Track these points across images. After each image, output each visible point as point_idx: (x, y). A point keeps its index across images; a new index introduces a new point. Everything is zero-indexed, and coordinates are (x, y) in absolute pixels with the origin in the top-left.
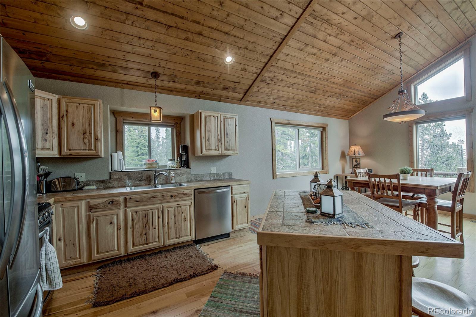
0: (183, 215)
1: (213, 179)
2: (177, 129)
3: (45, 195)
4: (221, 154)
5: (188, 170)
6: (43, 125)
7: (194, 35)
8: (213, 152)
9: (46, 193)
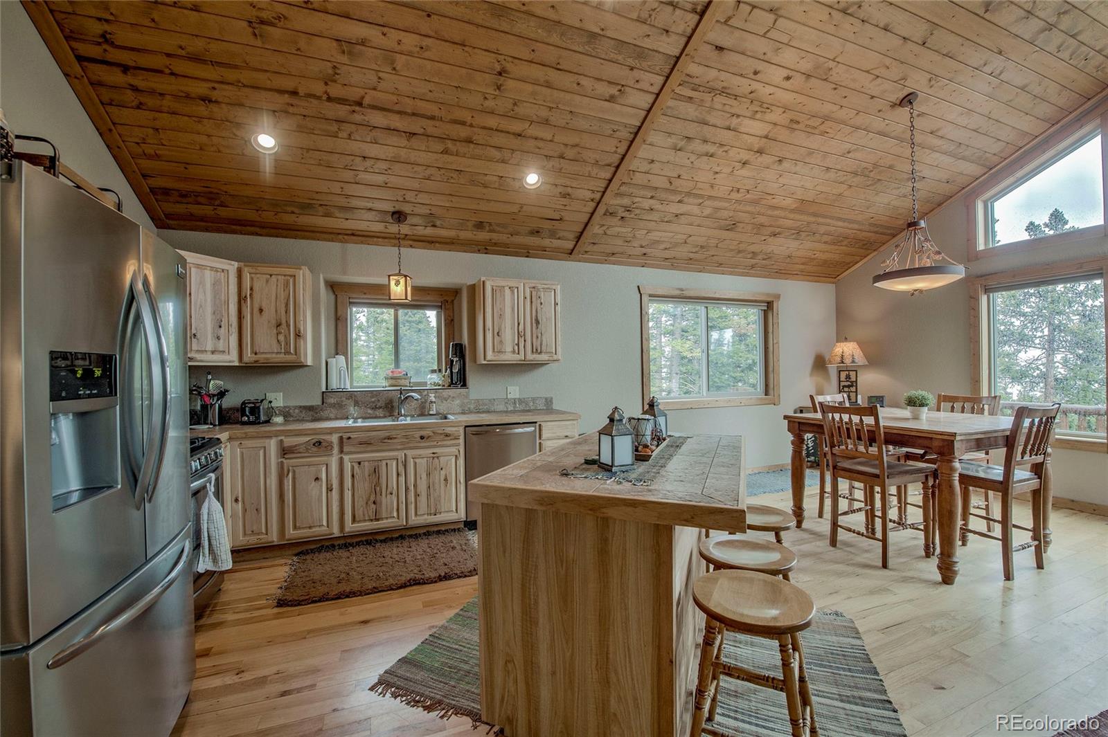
0: (443, 473)
1: (512, 409)
2: (448, 312)
3: (217, 428)
4: (524, 361)
5: (463, 391)
6: (214, 313)
7: (458, 143)
8: (509, 357)
9: (220, 424)
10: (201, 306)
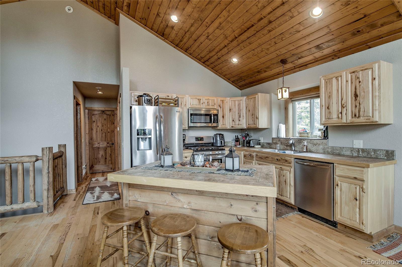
0: (284, 177)
1: (356, 155)
4: (346, 123)
5: (325, 141)
6: (238, 113)
8: (335, 121)
10: (235, 112)
